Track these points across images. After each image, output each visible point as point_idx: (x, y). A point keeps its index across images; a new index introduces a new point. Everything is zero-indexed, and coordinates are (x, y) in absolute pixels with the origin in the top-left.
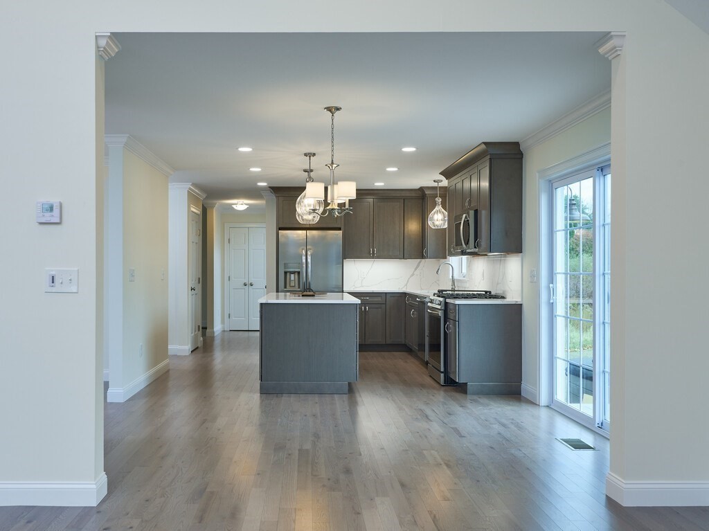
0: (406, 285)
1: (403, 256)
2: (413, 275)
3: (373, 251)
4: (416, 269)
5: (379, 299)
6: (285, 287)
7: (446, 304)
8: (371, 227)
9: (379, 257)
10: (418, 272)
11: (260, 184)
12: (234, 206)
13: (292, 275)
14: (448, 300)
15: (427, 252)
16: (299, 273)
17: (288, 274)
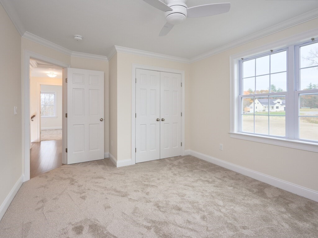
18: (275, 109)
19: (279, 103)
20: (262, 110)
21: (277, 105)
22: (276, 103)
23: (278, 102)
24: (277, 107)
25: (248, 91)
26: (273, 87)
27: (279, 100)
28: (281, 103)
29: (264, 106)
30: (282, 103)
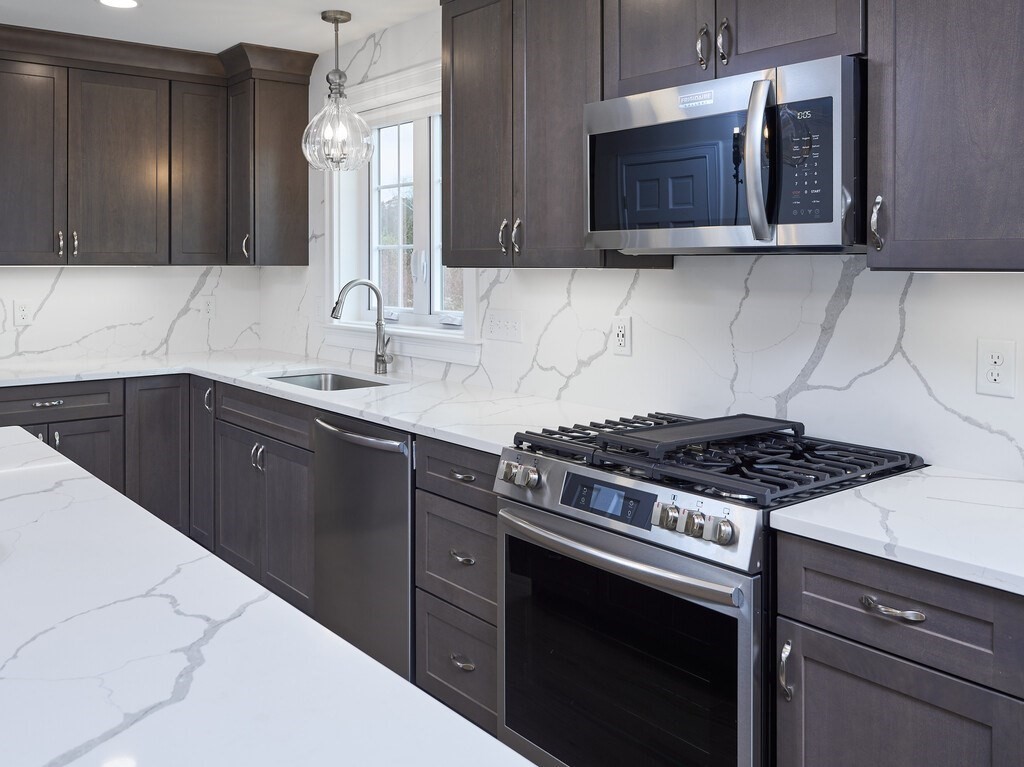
0: (166, 341)
1: (166, 253)
2: (185, 310)
3: (68, 240)
4: (194, 294)
5: (100, 401)
8: (60, 162)
9: (88, 259)
10: (199, 302)
15: (251, 244)
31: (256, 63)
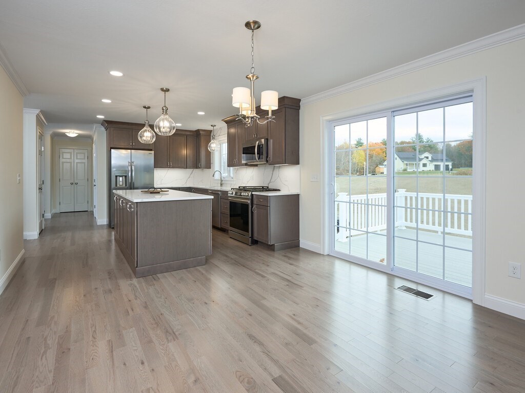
0: (186, 183)
1: (186, 167)
2: (189, 177)
3: (170, 164)
4: (191, 174)
6: (116, 186)
7: (252, 195)
9: (173, 167)
11: (99, 117)
12: (68, 134)
13: (121, 178)
14: (253, 193)
15: (201, 165)
16: (126, 176)
17: (118, 177)
18: (421, 168)
19: (427, 158)
20: (403, 169)
21: (425, 161)
22: (423, 159)
23: (425, 157)
24: (425, 165)
25: (381, 143)
26: (419, 137)
27: (426, 154)
28: (430, 159)
29: (406, 162)
30: (432, 158)
31: (201, 132)
